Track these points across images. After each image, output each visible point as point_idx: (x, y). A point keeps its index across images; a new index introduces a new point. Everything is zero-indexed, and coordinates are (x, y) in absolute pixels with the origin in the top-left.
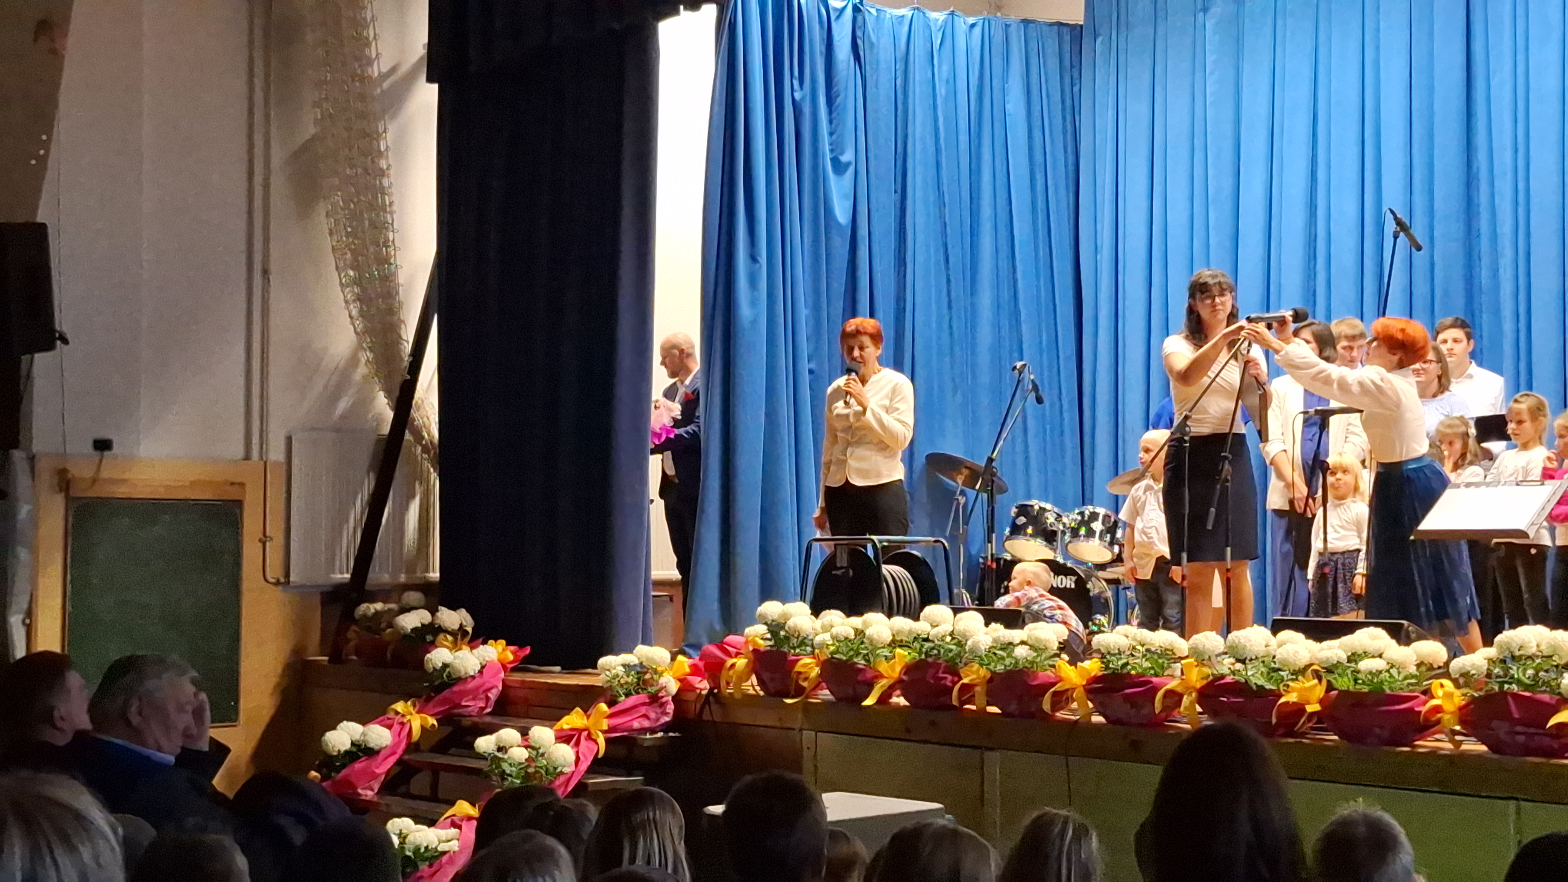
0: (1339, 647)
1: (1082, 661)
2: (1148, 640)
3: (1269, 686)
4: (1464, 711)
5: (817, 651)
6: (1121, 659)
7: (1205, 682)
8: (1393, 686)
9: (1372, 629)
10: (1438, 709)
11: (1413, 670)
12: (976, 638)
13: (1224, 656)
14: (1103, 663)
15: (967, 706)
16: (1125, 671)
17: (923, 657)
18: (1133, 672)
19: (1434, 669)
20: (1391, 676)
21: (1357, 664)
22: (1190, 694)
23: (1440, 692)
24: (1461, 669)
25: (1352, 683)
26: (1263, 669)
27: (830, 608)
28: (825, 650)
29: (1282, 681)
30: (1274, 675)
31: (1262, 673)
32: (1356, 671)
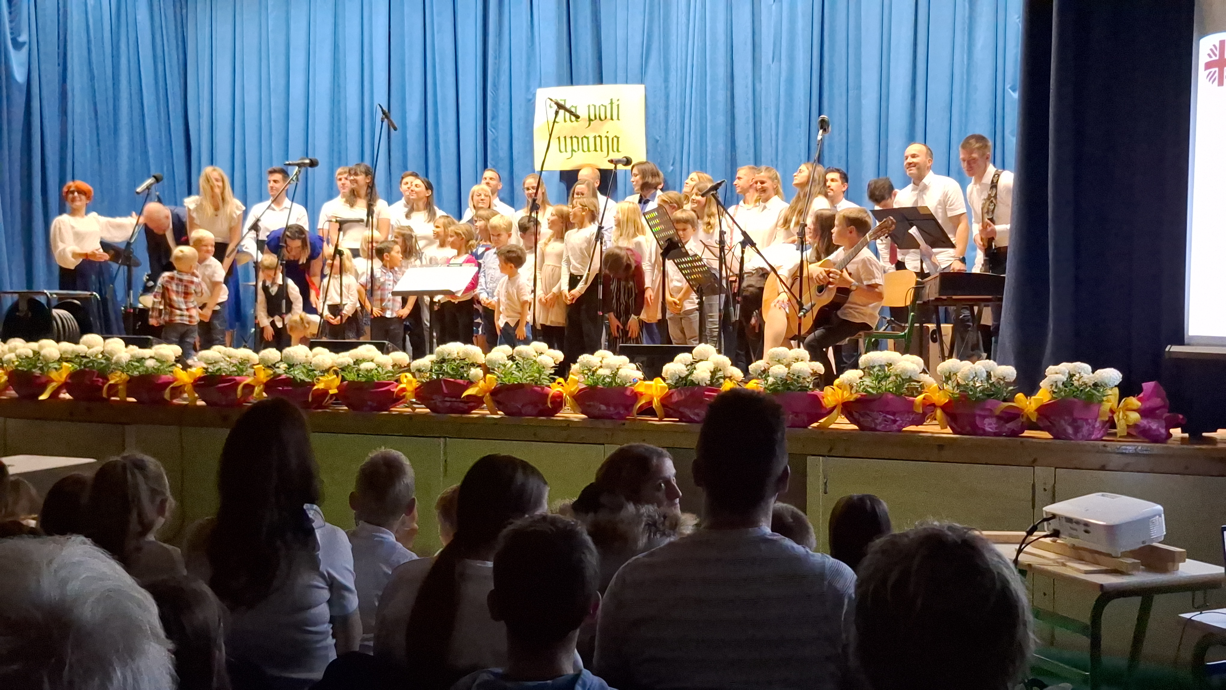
0: (349, 356)
2: (234, 355)
3: (307, 380)
4: (418, 390)
5: (5, 365)
6: (217, 366)
7: (269, 379)
8: (380, 377)
9: (367, 346)
10: (403, 390)
11: (390, 368)
12: (119, 355)
13: (280, 363)
14: (204, 368)
15: (113, 398)
16: (218, 374)
17: (82, 367)
18: (224, 374)
19: (402, 368)
20: (378, 372)
21: (359, 366)
22: (259, 386)
23: (405, 380)
24: (416, 367)
25: (356, 377)
26: (305, 370)
27: (14, 337)
28: (12, 365)
29: (315, 376)
30: (310, 373)
31: (303, 372)
32: (359, 370)
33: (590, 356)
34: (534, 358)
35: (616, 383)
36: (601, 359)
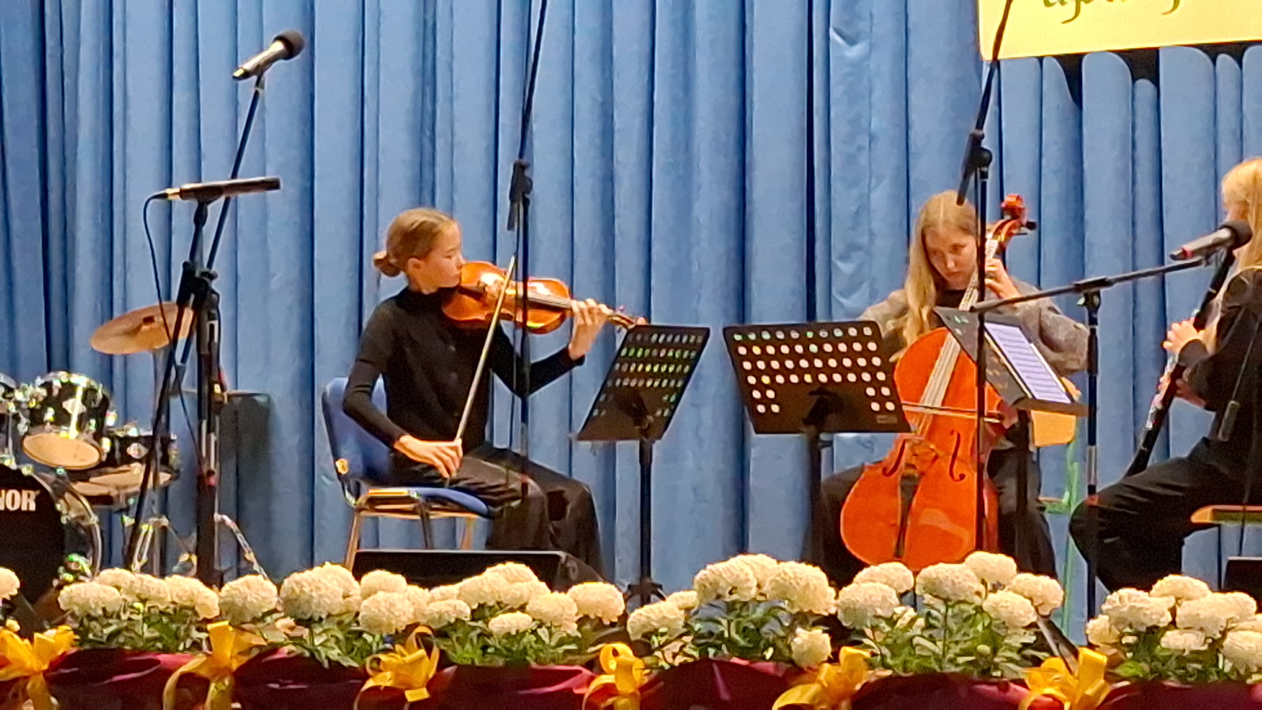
0: (459, 596)
1: (42, 630)
2: (153, 593)
3: (348, 662)
4: (648, 692)
6: (110, 625)
7: (245, 659)
8: (542, 655)
9: (510, 565)
10: (608, 690)
11: (573, 629)
13: (275, 616)
14: (76, 631)
16: (113, 645)
18: (127, 647)
19: (605, 627)
20: (539, 639)
21: (487, 623)
22: (221, 679)
23: (613, 665)
24: (644, 626)
25: (479, 652)
26: (341, 635)
29: (370, 653)
30: (358, 644)
31: (337, 638)
32: (485, 635)
33: (1142, 594)
34: (977, 600)
35: (1218, 673)
36: (1172, 601)
